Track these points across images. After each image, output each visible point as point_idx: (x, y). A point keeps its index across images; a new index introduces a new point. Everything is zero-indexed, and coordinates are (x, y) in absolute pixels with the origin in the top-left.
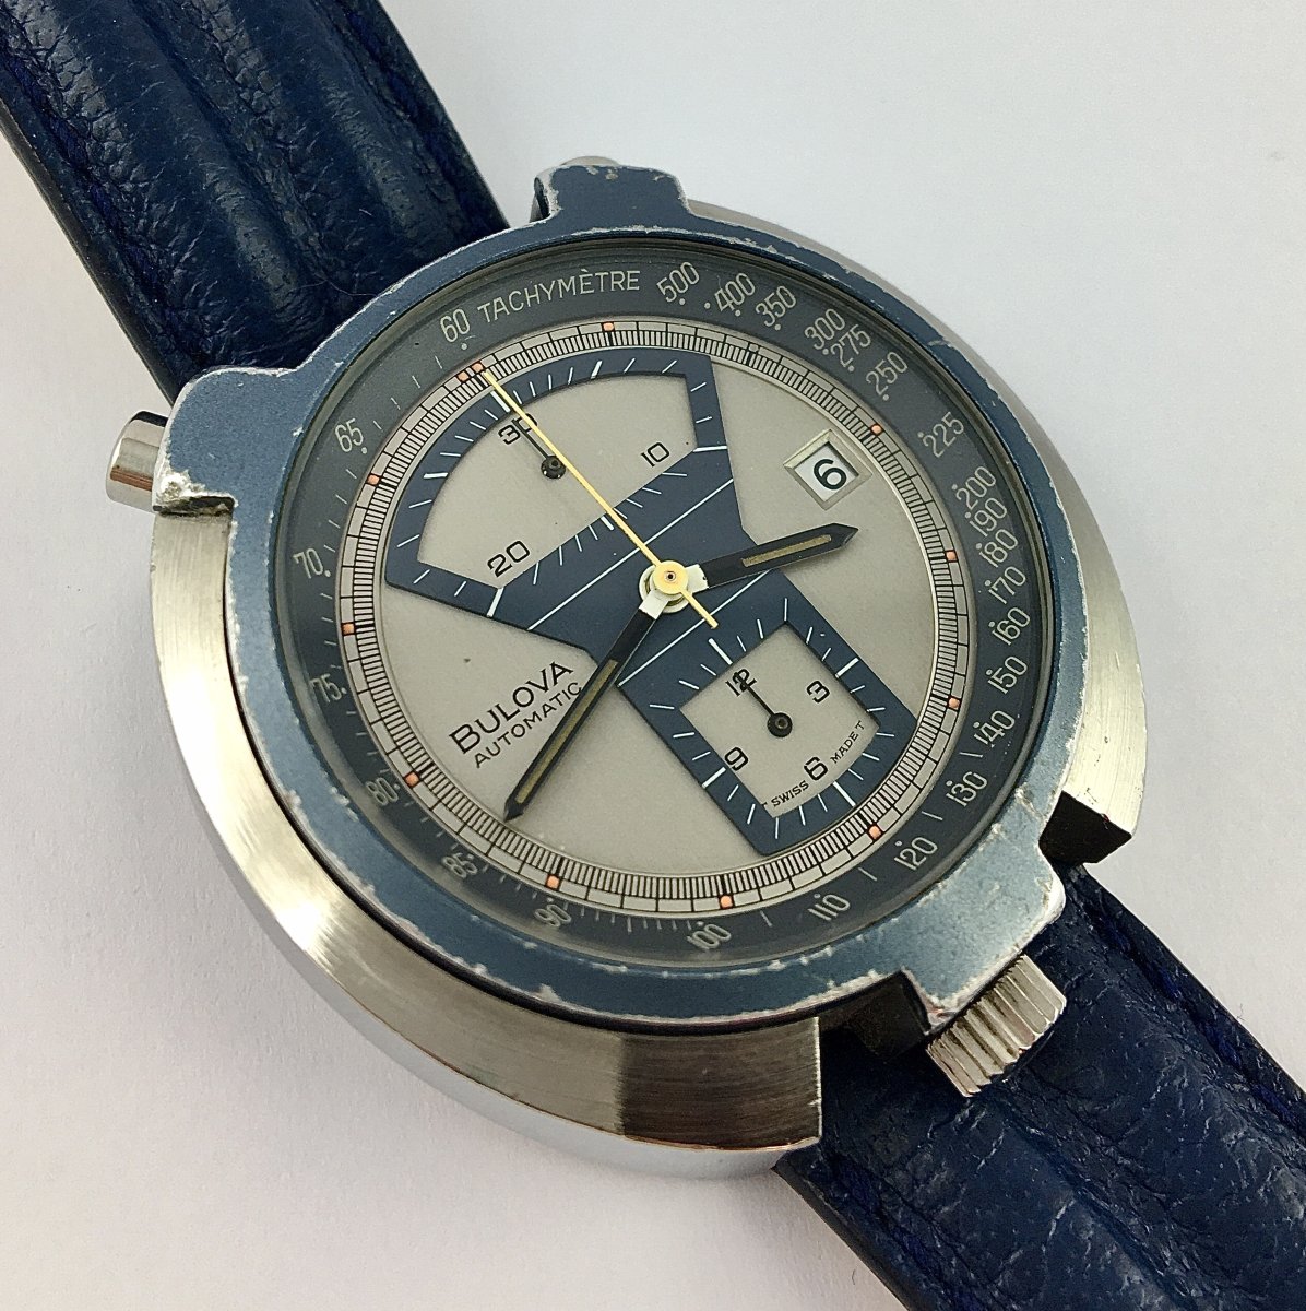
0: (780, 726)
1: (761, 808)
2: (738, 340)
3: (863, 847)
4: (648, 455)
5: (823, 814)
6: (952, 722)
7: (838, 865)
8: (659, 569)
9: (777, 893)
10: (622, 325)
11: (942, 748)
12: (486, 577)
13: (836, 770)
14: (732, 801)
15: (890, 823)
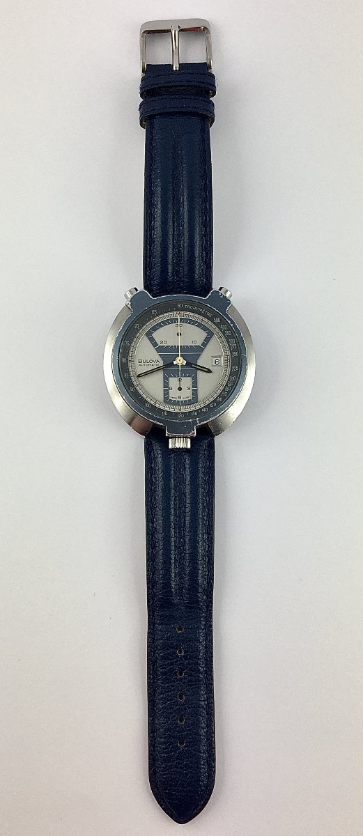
0: (180, 389)
1: (168, 397)
2: (221, 334)
3: (177, 411)
4: (194, 342)
5: (175, 403)
6: (202, 405)
7: (172, 410)
8: (180, 358)
9: (161, 407)
10: (206, 320)
11: (198, 407)
12: (159, 343)
13: (182, 399)
14: (166, 392)
15: (183, 411)
